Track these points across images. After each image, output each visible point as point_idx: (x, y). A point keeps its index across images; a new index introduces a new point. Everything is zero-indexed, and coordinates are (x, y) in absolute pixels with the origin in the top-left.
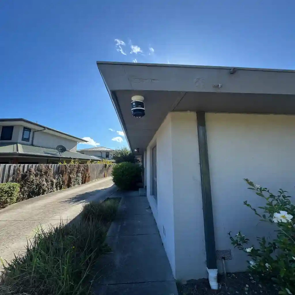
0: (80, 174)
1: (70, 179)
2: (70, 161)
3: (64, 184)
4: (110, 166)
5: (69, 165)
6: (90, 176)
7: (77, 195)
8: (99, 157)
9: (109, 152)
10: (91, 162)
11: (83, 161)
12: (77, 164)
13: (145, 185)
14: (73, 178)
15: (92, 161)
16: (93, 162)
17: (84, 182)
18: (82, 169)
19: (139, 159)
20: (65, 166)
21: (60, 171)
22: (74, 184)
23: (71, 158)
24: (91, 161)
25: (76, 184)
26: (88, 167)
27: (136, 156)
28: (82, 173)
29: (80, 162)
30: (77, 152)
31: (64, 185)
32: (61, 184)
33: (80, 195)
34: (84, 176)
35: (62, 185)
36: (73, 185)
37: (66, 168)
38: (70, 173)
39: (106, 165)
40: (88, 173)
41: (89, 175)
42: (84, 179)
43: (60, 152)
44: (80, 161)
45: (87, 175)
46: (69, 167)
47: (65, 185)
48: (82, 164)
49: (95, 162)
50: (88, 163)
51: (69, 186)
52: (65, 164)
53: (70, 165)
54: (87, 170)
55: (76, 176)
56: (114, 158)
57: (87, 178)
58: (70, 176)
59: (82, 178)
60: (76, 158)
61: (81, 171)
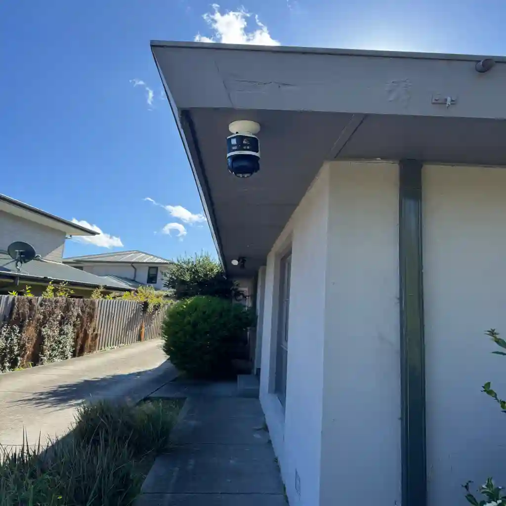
0: (69, 329)
1: (41, 339)
2: (44, 289)
3: (24, 355)
4: (157, 308)
5: (40, 298)
6: (97, 335)
7: (60, 387)
8: (126, 279)
9: (157, 268)
10: (104, 294)
11: (81, 291)
12: (62, 297)
13: (256, 366)
14: (49, 336)
15: (108, 290)
16: (108, 294)
17: (79, 351)
18: (76, 314)
19: (245, 289)
20: (30, 301)
21: (14, 317)
22: (50, 355)
23: (46, 280)
24: (102, 289)
25: (55, 356)
26: (94, 310)
27: (236, 282)
28: (74, 325)
29: (72, 292)
30: (64, 263)
31: (23, 357)
32: (16, 353)
33: (67, 386)
34: (81, 335)
35: (18, 355)
36: (49, 359)
37: (31, 308)
38: (43, 324)
39: (146, 305)
40: (93, 324)
41: (94, 331)
42: (80, 342)
43: (18, 261)
44: (71, 289)
45: (90, 332)
46: (41, 305)
47: (26, 357)
48: (77, 300)
49: (114, 293)
50: (93, 296)
51: (36, 360)
52: (30, 296)
53: (44, 300)
54: (91, 317)
55: (57, 333)
56: (172, 283)
57: (90, 339)
58: (40, 331)
59: (75, 340)
60: (61, 281)
61: (74, 319)
